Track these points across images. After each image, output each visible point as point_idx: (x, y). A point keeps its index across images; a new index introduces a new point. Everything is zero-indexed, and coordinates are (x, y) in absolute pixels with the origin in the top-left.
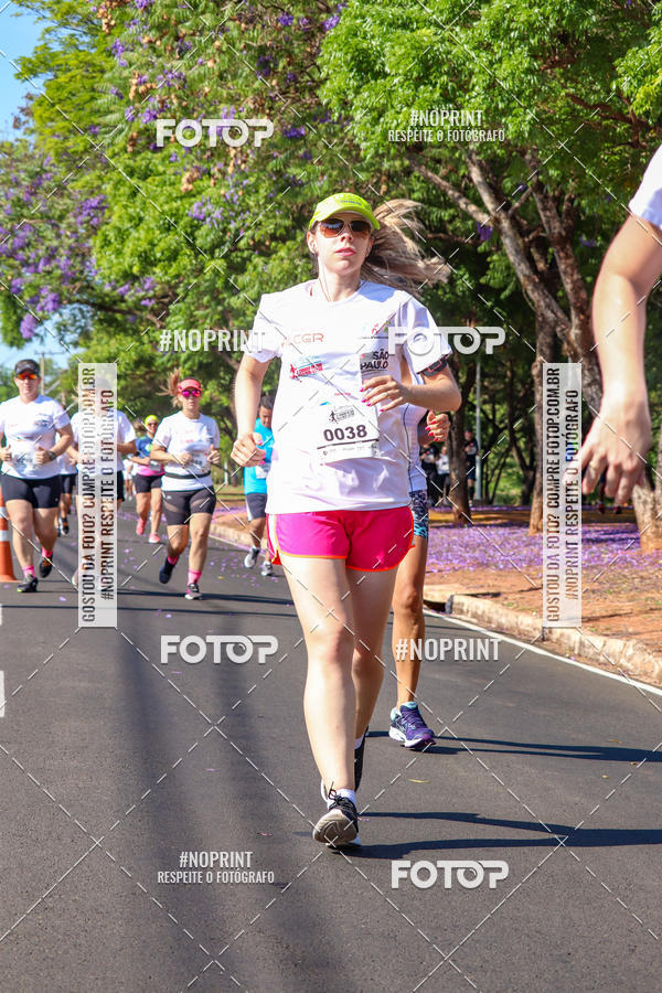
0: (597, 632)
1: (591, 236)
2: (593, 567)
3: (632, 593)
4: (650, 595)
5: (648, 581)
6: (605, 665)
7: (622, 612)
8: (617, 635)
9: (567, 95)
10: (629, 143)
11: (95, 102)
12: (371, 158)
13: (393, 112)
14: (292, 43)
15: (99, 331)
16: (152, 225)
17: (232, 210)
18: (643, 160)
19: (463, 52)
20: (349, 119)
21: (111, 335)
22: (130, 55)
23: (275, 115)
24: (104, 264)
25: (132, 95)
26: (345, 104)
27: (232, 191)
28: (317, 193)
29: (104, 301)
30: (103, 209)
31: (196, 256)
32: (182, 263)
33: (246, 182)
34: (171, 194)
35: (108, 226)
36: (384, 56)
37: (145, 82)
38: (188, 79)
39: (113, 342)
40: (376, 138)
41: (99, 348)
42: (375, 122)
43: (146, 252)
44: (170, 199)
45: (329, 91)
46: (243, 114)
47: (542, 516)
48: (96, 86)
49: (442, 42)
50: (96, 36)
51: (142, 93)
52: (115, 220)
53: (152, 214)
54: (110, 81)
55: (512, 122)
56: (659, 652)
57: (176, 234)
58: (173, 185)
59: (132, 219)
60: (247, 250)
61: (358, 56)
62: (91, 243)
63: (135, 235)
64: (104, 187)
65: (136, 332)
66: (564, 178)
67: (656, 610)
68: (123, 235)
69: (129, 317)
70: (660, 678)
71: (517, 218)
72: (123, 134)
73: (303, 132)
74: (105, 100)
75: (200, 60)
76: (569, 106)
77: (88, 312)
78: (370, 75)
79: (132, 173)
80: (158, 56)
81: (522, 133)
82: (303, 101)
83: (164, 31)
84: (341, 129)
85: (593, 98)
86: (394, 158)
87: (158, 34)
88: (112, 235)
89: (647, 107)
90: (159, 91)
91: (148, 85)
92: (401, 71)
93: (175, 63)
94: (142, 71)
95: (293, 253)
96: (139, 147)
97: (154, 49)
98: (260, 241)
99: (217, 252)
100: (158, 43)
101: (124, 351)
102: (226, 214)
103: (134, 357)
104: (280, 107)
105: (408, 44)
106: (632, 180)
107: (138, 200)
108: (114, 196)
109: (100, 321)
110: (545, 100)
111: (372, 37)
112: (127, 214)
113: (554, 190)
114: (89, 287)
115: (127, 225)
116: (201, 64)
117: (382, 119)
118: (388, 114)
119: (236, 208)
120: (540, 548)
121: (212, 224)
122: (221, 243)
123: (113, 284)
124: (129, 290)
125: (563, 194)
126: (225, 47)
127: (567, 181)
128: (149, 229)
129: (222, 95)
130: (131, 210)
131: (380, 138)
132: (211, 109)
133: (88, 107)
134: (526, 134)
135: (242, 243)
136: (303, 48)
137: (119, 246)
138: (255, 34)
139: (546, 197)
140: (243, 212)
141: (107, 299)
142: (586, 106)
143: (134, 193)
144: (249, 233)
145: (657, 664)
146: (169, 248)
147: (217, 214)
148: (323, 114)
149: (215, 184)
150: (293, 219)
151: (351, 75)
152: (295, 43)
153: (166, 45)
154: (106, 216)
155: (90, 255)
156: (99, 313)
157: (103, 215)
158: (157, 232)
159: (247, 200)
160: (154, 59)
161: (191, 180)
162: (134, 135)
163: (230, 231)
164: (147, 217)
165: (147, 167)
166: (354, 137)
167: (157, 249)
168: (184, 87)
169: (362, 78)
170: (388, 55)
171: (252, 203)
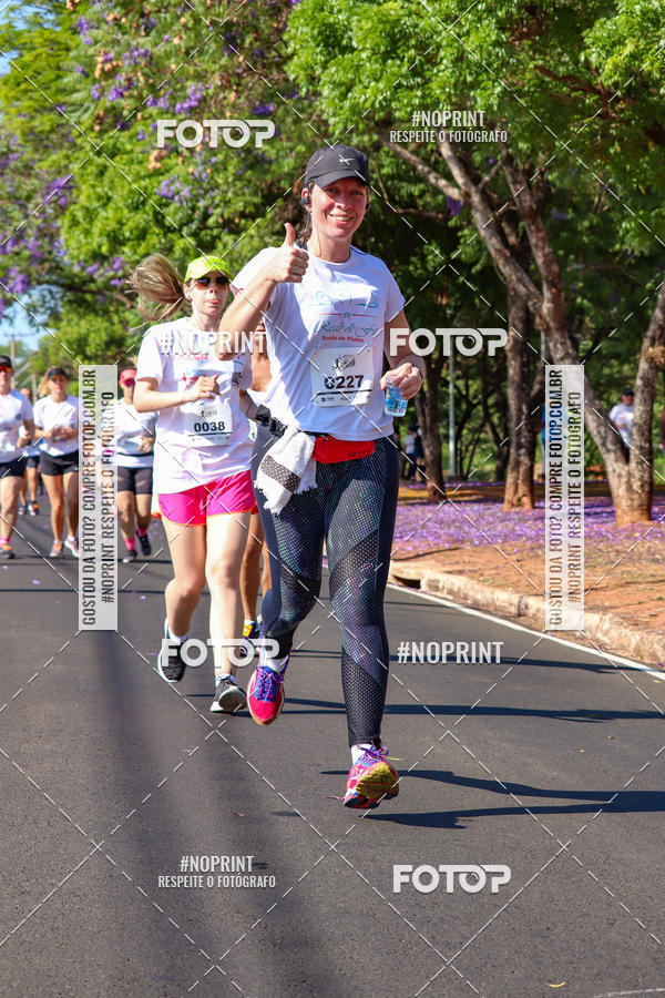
1: (562, 208)
4: (625, 569)
5: (624, 555)
6: (582, 639)
8: (595, 609)
9: (536, 67)
10: (598, 115)
11: (60, 81)
12: (341, 133)
13: (361, 86)
14: (258, 20)
15: (68, 312)
16: (120, 204)
17: (201, 187)
18: (613, 132)
19: (430, 25)
20: (317, 94)
21: (81, 316)
22: (95, 32)
23: (243, 91)
24: (73, 244)
25: (97, 73)
26: (313, 79)
27: (201, 168)
28: (286, 169)
29: (73, 282)
30: (70, 188)
31: (165, 236)
32: (151, 242)
33: (213, 160)
34: (138, 173)
35: (77, 207)
36: (351, 30)
37: (111, 60)
38: (154, 57)
39: (83, 322)
40: (345, 113)
41: (69, 329)
42: (344, 97)
43: (114, 231)
44: (139, 177)
45: (297, 66)
46: (211, 91)
47: (516, 491)
48: (61, 64)
49: (409, 15)
50: (61, 13)
51: (109, 71)
52: (83, 199)
53: (120, 193)
54: (75, 59)
55: (481, 95)
56: (637, 625)
57: (145, 212)
58: (140, 163)
59: (99, 198)
60: (217, 227)
61: (325, 31)
62: (59, 223)
63: (103, 214)
64: (71, 167)
65: (106, 312)
66: (534, 152)
67: (632, 583)
68: (91, 215)
69: (99, 297)
70: (638, 651)
71: (488, 192)
72: (89, 112)
73: (272, 109)
74: (71, 79)
75: (166, 37)
76: (538, 78)
77: (58, 292)
78: (336, 50)
79: (99, 153)
80: (124, 34)
81: (491, 106)
82: (271, 77)
83: (130, 7)
84: (310, 106)
85: (562, 69)
86: (363, 133)
87: (123, 12)
88: (80, 215)
89: (616, 78)
90: (126, 68)
91: (115, 63)
92: (368, 46)
93: (141, 40)
94: (107, 49)
95: (262, 231)
96: (106, 126)
97: (120, 27)
98: (229, 219)
99: (185, 231)
100: (123, 20)
101: (94, 332)
102: (195, 192)
103: (104, 337)
104: (248, 83)
105: (375, 18)
106: (602, 152)
107: (106, 179)
108: (82, 175)
109: (70, 302)
110: (514, 73)
111: (340, 11)
112: (95, 193)
113: (524, 163)
114: (58, 267)
115: (96, 204)
116: (168, 41)
117: (350, 95)
118: (356, 88)
119: (205, 185)
120: (515, 524)
121: (181, 202)
122: (190, 220)
123: (82, 264)
124: (98, 269)
125: (533, 166)
126: (190, 25)
127: (537, 154)
128: (117, 209)
129: (188, 72)
130: (99, 190)
131: (348, 113)
132: (178, 86)
133: (53, 86)
134: (495, 108)
135: (211, 221)
136: (269, 23)
137: (87, 226)
138: (221, 9)
139: (516, 170)
140: (212, 189)
141: (77, 280)
142: (555, 77)
143: (102, 172)
144: (219, 210)
145: (634, 638)
146: (137, 228)
147: (185, 192)
148: (291, 90)
149: (183, 162)
150: (263, 197)
151: (318, 50)
152: (262, 19)
153: (131, 22)
154: (74, 195)
155: (59, 235)
156: (68, 294)
157: (71, 194)
158: (126, 211)
159: (216, 178)
160: (120, 36)
161: (158, 159)
162: (101, 113)
163: (199, 208)
164: (115, 197)
165: (114, 146)
166: (323, 112)
167: (126, 228)
168: (150, 64)
169: (329, 53)
170: (355, 29)
171: (220, 181)
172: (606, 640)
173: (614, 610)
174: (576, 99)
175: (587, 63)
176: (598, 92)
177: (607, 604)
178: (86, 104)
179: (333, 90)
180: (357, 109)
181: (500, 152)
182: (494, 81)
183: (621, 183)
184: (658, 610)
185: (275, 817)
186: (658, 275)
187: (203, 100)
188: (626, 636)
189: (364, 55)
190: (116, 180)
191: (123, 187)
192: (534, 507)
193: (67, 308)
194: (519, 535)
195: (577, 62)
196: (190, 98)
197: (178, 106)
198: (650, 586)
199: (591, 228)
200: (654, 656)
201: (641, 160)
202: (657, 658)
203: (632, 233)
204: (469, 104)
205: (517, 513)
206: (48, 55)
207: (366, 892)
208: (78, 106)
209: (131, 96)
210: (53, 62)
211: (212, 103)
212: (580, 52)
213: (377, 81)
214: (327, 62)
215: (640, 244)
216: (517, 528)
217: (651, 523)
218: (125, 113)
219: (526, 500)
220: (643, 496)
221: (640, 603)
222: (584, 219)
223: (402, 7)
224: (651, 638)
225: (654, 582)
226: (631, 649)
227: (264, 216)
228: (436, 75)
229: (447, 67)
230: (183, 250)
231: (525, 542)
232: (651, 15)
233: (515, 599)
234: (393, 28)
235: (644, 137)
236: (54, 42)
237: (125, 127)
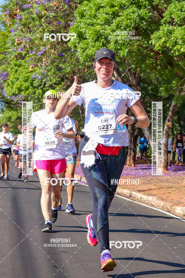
0: (145, 194)
1: (144, 83)
2: (144, 176)
3: (155, 183)
4: (160, 184)
5: (159, 180)
6: (147, 204)
7: (152, 189)
8: (151, 195)
9: (137, 45)
10: (154, 58)
11: (5, 45)
12: (83, 62)
13: (89, 49)
14: (61, 30)
15: (6, 110)
16: (21, 80)
17: (44, 76)
18: (158, 63)
19: (108, 32)
20: (77, 51)
21: (10, 111)
22: (15, 32)
23: (56, 50)
24: (8, 91)
25: (16, 44)
26: (75, 47)
27: (44, 70)
28: (67, 71)
29: (8, 101)
30: (8, 75)
31: (34, 89)
32: (29, 91)
33: (47, 68)
34: (26, 72)
35: (9, 81)
36: (86, 33)
37: (19, 40)
38: (32, 40)
39: (10, 113)
40: (84, 56)
41: (6, 114)
42: (84, 52)
43: (19, 88)
44: (27, 73)
45: (71, 43)
46: (47, 49)
47: (130, 162)
48: (6, 41)
49: (103, 30)
50: (6, 27)
51: (19, 43)
52: (11, 79)
53: (21, 77)
54: (10, 40)
55: (122, 52)
56: (163, 200)
57: (28, 82)
58: (27, 69)
59: (16, 78)
60: (48, 87)
61: (79, 33)
62: (4, 85)
63: (16, 83)
64: (8, 69)
65: (17, 110)
66: (136, 68)
67: (162, 188)
68: (13, 83)
69: (15, 106)
70: (163, 207)
71: (123, 78)
72: (13, 55)
73: (64, 54)
74: (8, 45)
75: (35, 34)
76: (138, 48)
77: (3, 104)
78: (82, 39)
79: (16, 66)
80: (23, 33)
81: (124, 55)
82: (64, 46)
83: (25, 26)
84: (74, 54)
85: (144, 45)
86: (89, 62)
87: (23, 27)
88: (10, 83)
89: (159, 48)
90: (24, 43)
91: (21, 41)
92: (91, 38)
93: (28, 35)
94: (19, 37)
95: (61, 88)
96: (18, 58)
97: (22, 31)
98: (51, 85)
99: (39, 88)
100: (23, 29)
101: (13, 115)
102: (42, 77)
103: (16, 117)
104: (57, 47)
105: (93, 30)
106: (155, 68)
107: (18, 73)
108: (11, 72)
109: (7, 107)
110: (131, 46)
111: (83, 28)
112: (14, 77)
113: (134, 71)
114: (3, 97)
115: (14, 80)
116: (35, 35)
117: (85, 51)
118: (87, 49)
119: (45, 75)
120: (130, 171)
121: (38, 80)
122: (40, 85)
123: (10, 96)
124: (15, 98)
125: (136, 72)
126: (42, 31)
127: (137, 69)
128: (20, 81)
129: (41, 44)
130: (15, 76)
131: (85, 56)
132: (38, 48)
133: (4, 47)
134: (126, 56)
135: (46, 85)
136: (64, 31)
137: (12, 86)
138: (51, 27)
139: (131, 73)
140: (47, 76)
141: (9, 101)
142: (143, 47)
143: (16, 71)
144: (49, 82)
145: (162, 203)
146: (26, 87)
147: (39, 77)
148: (69, 49)
149: (39, 69)
150: (61, 79)
151: (77, 39)
152: (62, 30)
153: (26, 30)
154: (9, 77)
155: (4, 88)
156: (6, 104)
157: (8, 77)
158: (23, 82)
159: (48, 73)
160: (22, 34)
161: (32, 68)
162: (17, 55)
163: (43, 82)
164: (20, 78)
165: (20, 64)
166: (78, 56)
167: (23, 87)
168: (31, 41)
169: (80, 40)
170: (87, 33)
171: (49, 74)
172: (154, 204)
173: (156, 196)
174: (148, 53)
175: (151, 44)
176: (154, 52)
177: (154, 194)
178: (13, 52)
179: (81, 50)
180: (88, 55)
181: (127, 68)
182: (126, 48)
183: (160, 77)
184: (169, 196)
185: (60, 253)
186: (170, 102)
187: (45, 52)
188: (160, 203)
189: (90, 40)
190: (20, 73)
191: (22, 75)
192: (135, 166)
193: (6, 108)
194: (130, 174)
195: (149, 43)
196: (41, 51)
197: (38, 53)
198: (167, 189)
199: (152, 89)
200: (167, 208)
201: (166, 71)
202: (168, 209)
203: (163, 91)
204: (118, 54)
205: (130, 168)
206: (2, 38)
207: (85, 274)
208: (10, 53)
209: (25, 50)
210: (4, 40)
211: (47, 53)
212: (149, 40)
213: (93, 47)
214: (79, 42)
215: (165, 94)
216: (130, 172)
217: (167, 171)
218: (23, 55)
219: (133, 164)
220: (165, 164)
221: (164, 194)
222: (150, 86)
223: (101, 27)
224: (167, 203)
225: (168, 188)
226: (161, 206)
227: (61, 84)
228: (110, 46)
229: (113, 44)
230: (38, 93)
231: (132, 176)
232: (169, 31)
233: (129, 192)
234: (98, 33)
235: (167, 64)
236: (4, 35)
237: (23, 59)
